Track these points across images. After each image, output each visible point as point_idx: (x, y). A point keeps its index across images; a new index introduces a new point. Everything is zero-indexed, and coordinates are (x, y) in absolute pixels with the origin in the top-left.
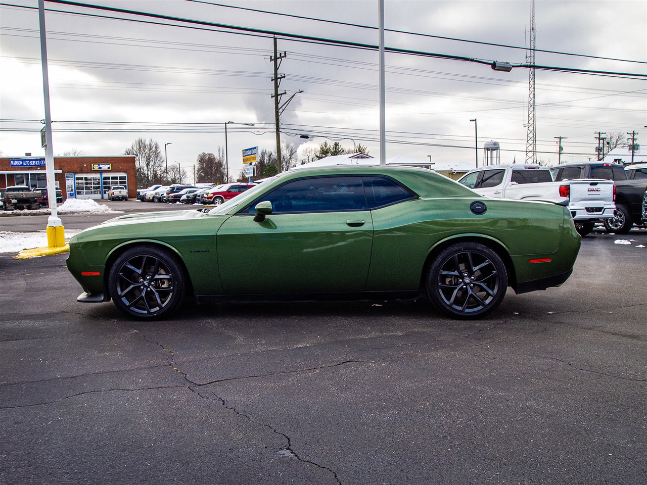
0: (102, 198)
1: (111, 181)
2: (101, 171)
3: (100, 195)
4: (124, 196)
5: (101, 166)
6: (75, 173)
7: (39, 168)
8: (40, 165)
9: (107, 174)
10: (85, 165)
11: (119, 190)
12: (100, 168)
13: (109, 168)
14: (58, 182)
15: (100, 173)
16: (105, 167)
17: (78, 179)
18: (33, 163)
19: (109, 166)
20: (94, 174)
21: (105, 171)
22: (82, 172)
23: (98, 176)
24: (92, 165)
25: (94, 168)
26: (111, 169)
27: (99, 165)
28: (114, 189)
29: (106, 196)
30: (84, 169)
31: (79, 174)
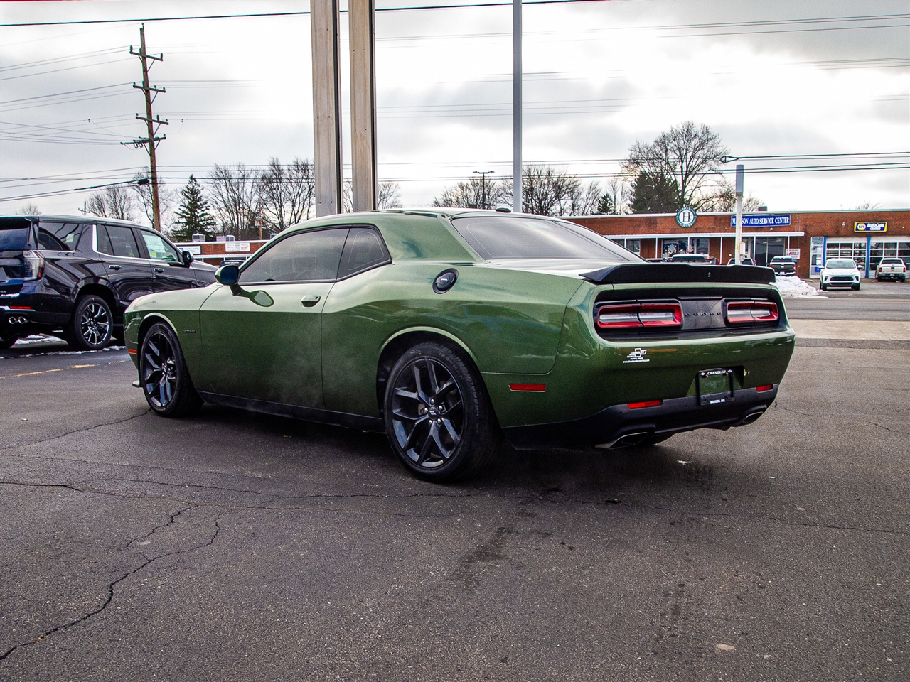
0: (867, 277)
1: (884, 249)
2: (869, 234)
3: (865, 271)
4: (898, 274)
5: (869, 226)
6: (827, 237)
7: (771, 229)
8: (775, 224)
9: (880, 238)
10: (844, 224)
11: (891, 265)
12: (868, 229)
13: (882, 229)
14: (799, 249)
15: (867, 236)
16: (875, 227)
17: (830, 246)
18: (764, 221)
19: (882, 226)
20: (858, 238)
21: (876, 234)
22: (838, 235)
23: (863, 241)
24: (856, 223)
25: (857, 229)
26: (885, 230)
27: (866, 224)
28: (885, 262)
29: (872, 274)
30: (842, 231)
31: (833, 239)
